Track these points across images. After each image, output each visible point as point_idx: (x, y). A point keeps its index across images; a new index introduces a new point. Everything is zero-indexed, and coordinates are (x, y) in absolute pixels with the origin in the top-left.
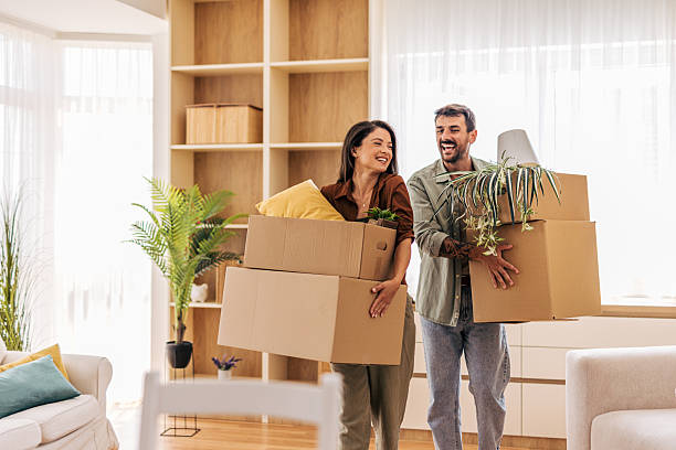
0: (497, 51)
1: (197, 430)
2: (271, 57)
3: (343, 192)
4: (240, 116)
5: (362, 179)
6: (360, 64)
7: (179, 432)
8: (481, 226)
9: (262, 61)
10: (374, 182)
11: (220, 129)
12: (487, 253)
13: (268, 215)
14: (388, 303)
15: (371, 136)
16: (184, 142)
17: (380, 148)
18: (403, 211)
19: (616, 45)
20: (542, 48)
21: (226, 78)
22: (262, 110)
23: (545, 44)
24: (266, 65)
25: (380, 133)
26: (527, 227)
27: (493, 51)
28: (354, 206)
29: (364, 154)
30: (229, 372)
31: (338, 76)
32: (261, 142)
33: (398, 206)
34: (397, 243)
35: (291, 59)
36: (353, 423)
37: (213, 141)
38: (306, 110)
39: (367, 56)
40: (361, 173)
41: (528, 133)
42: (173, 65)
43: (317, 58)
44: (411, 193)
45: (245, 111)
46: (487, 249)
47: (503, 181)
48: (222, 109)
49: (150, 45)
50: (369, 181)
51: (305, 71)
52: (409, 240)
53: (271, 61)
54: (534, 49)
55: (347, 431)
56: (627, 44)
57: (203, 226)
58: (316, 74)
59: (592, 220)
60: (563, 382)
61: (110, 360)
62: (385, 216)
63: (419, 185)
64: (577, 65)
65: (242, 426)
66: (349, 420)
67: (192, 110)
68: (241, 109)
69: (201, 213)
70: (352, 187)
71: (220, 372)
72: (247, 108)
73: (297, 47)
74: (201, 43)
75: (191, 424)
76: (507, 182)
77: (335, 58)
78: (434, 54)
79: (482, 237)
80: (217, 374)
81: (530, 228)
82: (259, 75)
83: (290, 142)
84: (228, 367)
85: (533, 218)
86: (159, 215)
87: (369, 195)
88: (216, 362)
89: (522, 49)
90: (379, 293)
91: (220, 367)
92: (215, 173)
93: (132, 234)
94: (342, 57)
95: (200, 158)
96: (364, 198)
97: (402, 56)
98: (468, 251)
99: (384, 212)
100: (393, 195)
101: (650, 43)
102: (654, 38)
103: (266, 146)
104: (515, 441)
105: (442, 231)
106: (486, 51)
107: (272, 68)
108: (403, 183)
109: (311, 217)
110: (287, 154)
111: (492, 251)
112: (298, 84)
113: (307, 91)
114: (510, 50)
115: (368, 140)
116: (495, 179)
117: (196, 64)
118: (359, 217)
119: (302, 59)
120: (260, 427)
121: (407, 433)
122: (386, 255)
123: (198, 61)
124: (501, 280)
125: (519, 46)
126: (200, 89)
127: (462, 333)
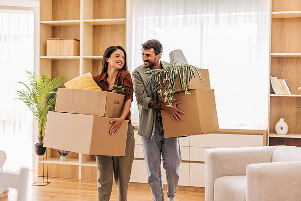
0: (183, 16)
1: (48, 183)
2: (84, 17)
3: (103, 78)
4: (70, 44)
5: (111, 72)
6: (121, 21)
7: (39, 184)
8: (166, 93)
9: (79, 19)
10: (117, 73)
11: (61, 49)
12: (168, 106)
13: (69, 88)
14: (119, 128)
15: (115, 53)
16: (45, 55)
17: (118, 58)
18: (128, 87)
19: (234, 14)
20: (202, 15)
21: (65, 27)
22: (79, 41)
23: (203, 13)
24: (81, 21)
25: (118, 51)
26: (187, 93)
27: (181, 16)
28: (107, 84)
29: (111, 61)
30: (65, 157)
31: (114, 27)
32: (79, 55)
33: (126, 84)
34: (125, 101)
35: (94, 18)
36: (104, 183)
37: (58, 55)
38: (100, 42)
39: (125, 18)
40: (110, 70)
41: (183, 51)
42: (41, 21)
43: (105, 18)
44: (133, 79)
45: (72, 42)
46: (169, 104)
47: (177, 72)
48: (62, 40)
49: (33, 12)
50: (114, 73)
51: (100, 24)
52: (130, 100)
53: (84, 19)
54: (198, 15)
55: (101, 186)
56: (238, 14)
57: (52, 92)
58: (104, 26)
59: (212, 88)
60: (203, 162)
61: (5, 152)
62: (119, 89)
63: (137, 75)
64: (217, 23)
65: (69, 181)
66: (102, 182)
67: (49, 41)
68: (70, 40)
69: (51, 86)
70: (107, 76)
71: (61, 157)
72: (73, 40)
73: (97, 13)
74: (55, 11)
75: (46, 180)
76: (179, 72)
77: (113, 18)
78: (156, 17)
79: (166, 98)
80: (59, 157)
81: (189, 93)
82: (78, 26)
83: (93, 55)
84: (65, 155)
85: (190, 88)
86: (31, 87)
87: (114, 80)
88: (60, 153)
89: (193, 16)
90: (114, 123)
91: (61, 155)
92: (61, 69)
93: (17, 96)
94: (116, 18)
95: (54, 62)
96: (112, 81)
97: (141, 18)
98: (161, 105)
99: (119, 87)
100: (124, 79)
101: (248, 13)
102: (250, 11)
103: (81, 57)
104: (186, 189)
105: (148, 96)
106: (177, 16)
107: (84, 22)
108: (129, 74)
109: (86, 89)
110: (92, 61)
111: (170, 105)
112: (97, 29)
113: (101, 33)
114: (188, 16)
115: (113, 55)
116: (173, 72)
117: (52, 20)
118: (109, 89)
119: (99, 19)
120: (78, 181)
121: (140, 185)
122: (119, 107)
123: (54, 19)
124: (177, 118)
125: (192, 14)
126: (55, 31)
127: (161, 141)
